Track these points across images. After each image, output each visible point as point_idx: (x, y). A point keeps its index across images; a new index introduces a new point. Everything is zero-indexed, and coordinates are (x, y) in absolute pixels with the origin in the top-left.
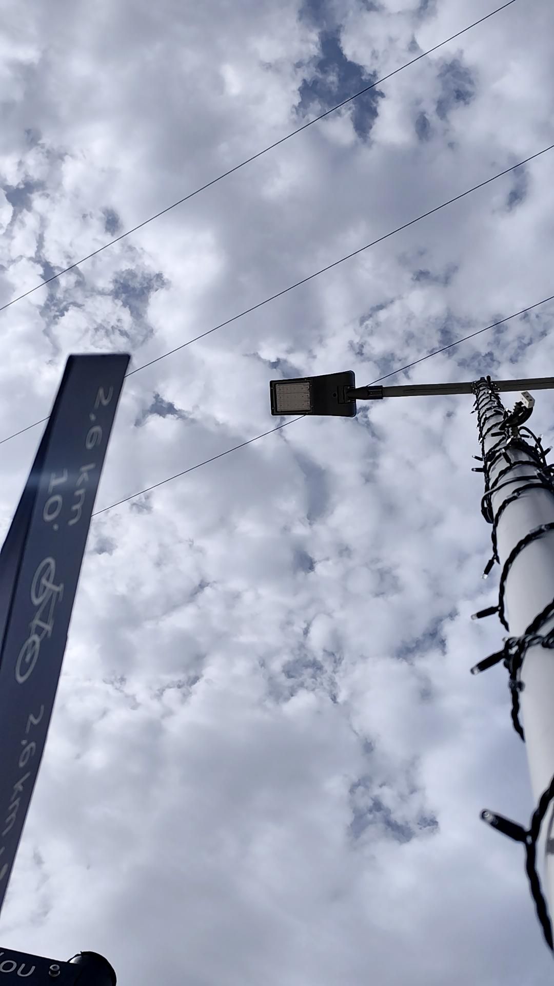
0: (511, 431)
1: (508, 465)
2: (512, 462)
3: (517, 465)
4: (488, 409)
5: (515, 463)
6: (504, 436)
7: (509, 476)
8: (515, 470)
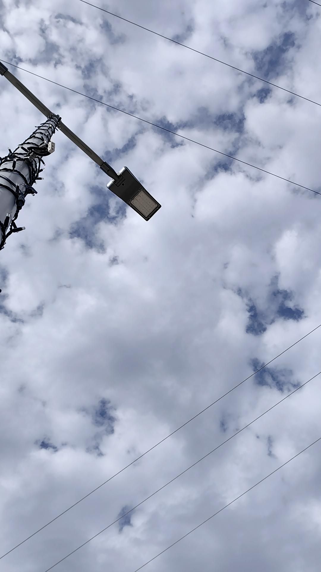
0: (32, 154)
1: (12, 169)
2: (15, 169)
3: (16, 172)
4: (41, 133)
5: (16, 171)
6: (26, 153)
7: (7, 175)
8: (13, 174)
